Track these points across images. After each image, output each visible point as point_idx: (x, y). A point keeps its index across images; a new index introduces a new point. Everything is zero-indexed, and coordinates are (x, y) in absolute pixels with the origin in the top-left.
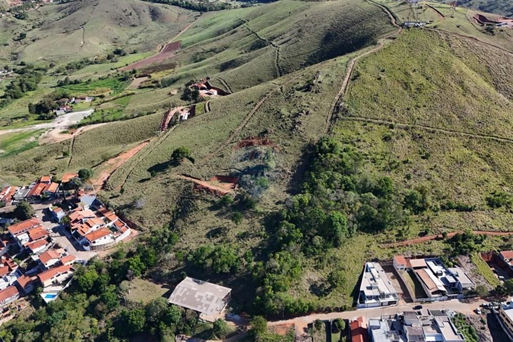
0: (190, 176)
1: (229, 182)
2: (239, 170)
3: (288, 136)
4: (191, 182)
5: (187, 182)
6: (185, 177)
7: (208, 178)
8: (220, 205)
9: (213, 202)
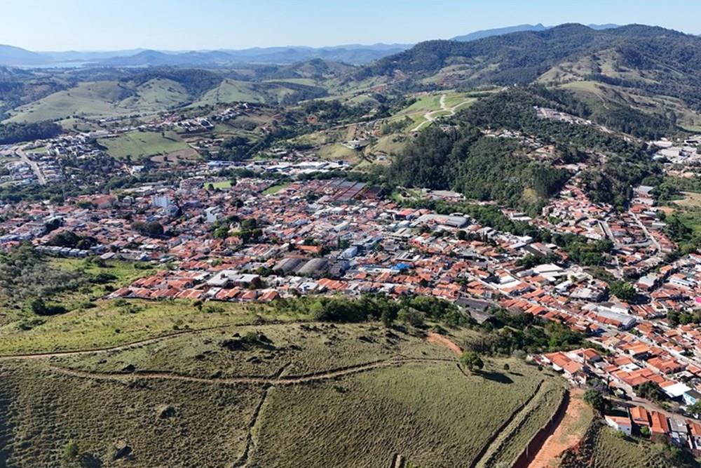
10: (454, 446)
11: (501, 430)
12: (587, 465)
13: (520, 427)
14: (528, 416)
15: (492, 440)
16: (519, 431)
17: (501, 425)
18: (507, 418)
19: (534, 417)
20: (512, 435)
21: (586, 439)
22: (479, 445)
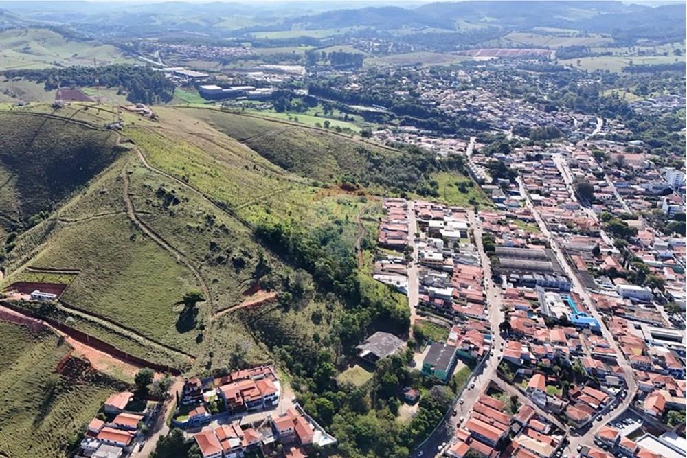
0: (225, 309)
1: (256, 291)
2: (250, 279)
3: (233, 239)
4: (234, 311)
5: (232, 313)
6: (223, 313)
7: (238, 299)
8: (285, 306)
9: (278, 307)
10: (91, 297)
11: (112, 322)
12: (79, 380)
13: (116, 333)
14: (129, 338)
15: (101, 317)
16: (111, 333)
17: (117, 321)
18: (125, 325)
19: (130, 342)
20: (107, 329)
21: (100, 375)
22: (95, 310)
